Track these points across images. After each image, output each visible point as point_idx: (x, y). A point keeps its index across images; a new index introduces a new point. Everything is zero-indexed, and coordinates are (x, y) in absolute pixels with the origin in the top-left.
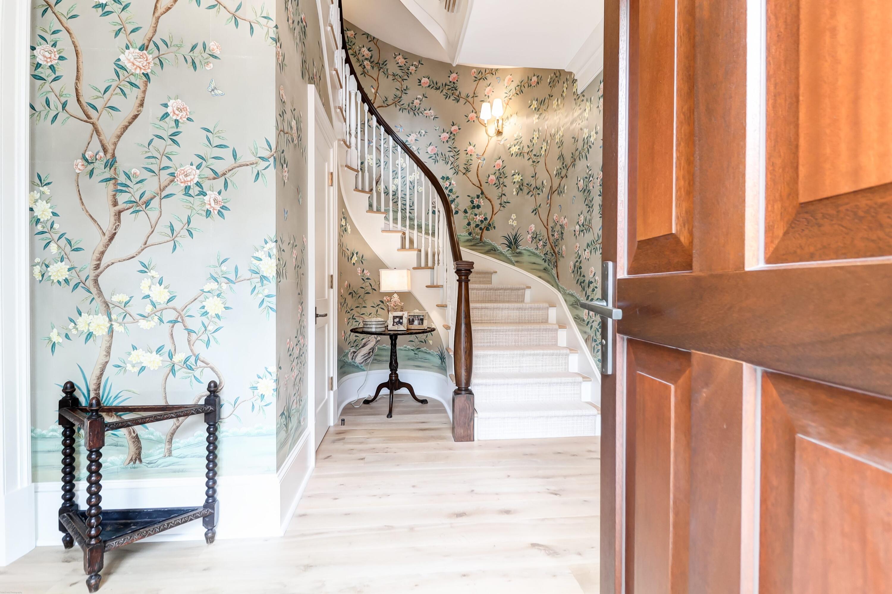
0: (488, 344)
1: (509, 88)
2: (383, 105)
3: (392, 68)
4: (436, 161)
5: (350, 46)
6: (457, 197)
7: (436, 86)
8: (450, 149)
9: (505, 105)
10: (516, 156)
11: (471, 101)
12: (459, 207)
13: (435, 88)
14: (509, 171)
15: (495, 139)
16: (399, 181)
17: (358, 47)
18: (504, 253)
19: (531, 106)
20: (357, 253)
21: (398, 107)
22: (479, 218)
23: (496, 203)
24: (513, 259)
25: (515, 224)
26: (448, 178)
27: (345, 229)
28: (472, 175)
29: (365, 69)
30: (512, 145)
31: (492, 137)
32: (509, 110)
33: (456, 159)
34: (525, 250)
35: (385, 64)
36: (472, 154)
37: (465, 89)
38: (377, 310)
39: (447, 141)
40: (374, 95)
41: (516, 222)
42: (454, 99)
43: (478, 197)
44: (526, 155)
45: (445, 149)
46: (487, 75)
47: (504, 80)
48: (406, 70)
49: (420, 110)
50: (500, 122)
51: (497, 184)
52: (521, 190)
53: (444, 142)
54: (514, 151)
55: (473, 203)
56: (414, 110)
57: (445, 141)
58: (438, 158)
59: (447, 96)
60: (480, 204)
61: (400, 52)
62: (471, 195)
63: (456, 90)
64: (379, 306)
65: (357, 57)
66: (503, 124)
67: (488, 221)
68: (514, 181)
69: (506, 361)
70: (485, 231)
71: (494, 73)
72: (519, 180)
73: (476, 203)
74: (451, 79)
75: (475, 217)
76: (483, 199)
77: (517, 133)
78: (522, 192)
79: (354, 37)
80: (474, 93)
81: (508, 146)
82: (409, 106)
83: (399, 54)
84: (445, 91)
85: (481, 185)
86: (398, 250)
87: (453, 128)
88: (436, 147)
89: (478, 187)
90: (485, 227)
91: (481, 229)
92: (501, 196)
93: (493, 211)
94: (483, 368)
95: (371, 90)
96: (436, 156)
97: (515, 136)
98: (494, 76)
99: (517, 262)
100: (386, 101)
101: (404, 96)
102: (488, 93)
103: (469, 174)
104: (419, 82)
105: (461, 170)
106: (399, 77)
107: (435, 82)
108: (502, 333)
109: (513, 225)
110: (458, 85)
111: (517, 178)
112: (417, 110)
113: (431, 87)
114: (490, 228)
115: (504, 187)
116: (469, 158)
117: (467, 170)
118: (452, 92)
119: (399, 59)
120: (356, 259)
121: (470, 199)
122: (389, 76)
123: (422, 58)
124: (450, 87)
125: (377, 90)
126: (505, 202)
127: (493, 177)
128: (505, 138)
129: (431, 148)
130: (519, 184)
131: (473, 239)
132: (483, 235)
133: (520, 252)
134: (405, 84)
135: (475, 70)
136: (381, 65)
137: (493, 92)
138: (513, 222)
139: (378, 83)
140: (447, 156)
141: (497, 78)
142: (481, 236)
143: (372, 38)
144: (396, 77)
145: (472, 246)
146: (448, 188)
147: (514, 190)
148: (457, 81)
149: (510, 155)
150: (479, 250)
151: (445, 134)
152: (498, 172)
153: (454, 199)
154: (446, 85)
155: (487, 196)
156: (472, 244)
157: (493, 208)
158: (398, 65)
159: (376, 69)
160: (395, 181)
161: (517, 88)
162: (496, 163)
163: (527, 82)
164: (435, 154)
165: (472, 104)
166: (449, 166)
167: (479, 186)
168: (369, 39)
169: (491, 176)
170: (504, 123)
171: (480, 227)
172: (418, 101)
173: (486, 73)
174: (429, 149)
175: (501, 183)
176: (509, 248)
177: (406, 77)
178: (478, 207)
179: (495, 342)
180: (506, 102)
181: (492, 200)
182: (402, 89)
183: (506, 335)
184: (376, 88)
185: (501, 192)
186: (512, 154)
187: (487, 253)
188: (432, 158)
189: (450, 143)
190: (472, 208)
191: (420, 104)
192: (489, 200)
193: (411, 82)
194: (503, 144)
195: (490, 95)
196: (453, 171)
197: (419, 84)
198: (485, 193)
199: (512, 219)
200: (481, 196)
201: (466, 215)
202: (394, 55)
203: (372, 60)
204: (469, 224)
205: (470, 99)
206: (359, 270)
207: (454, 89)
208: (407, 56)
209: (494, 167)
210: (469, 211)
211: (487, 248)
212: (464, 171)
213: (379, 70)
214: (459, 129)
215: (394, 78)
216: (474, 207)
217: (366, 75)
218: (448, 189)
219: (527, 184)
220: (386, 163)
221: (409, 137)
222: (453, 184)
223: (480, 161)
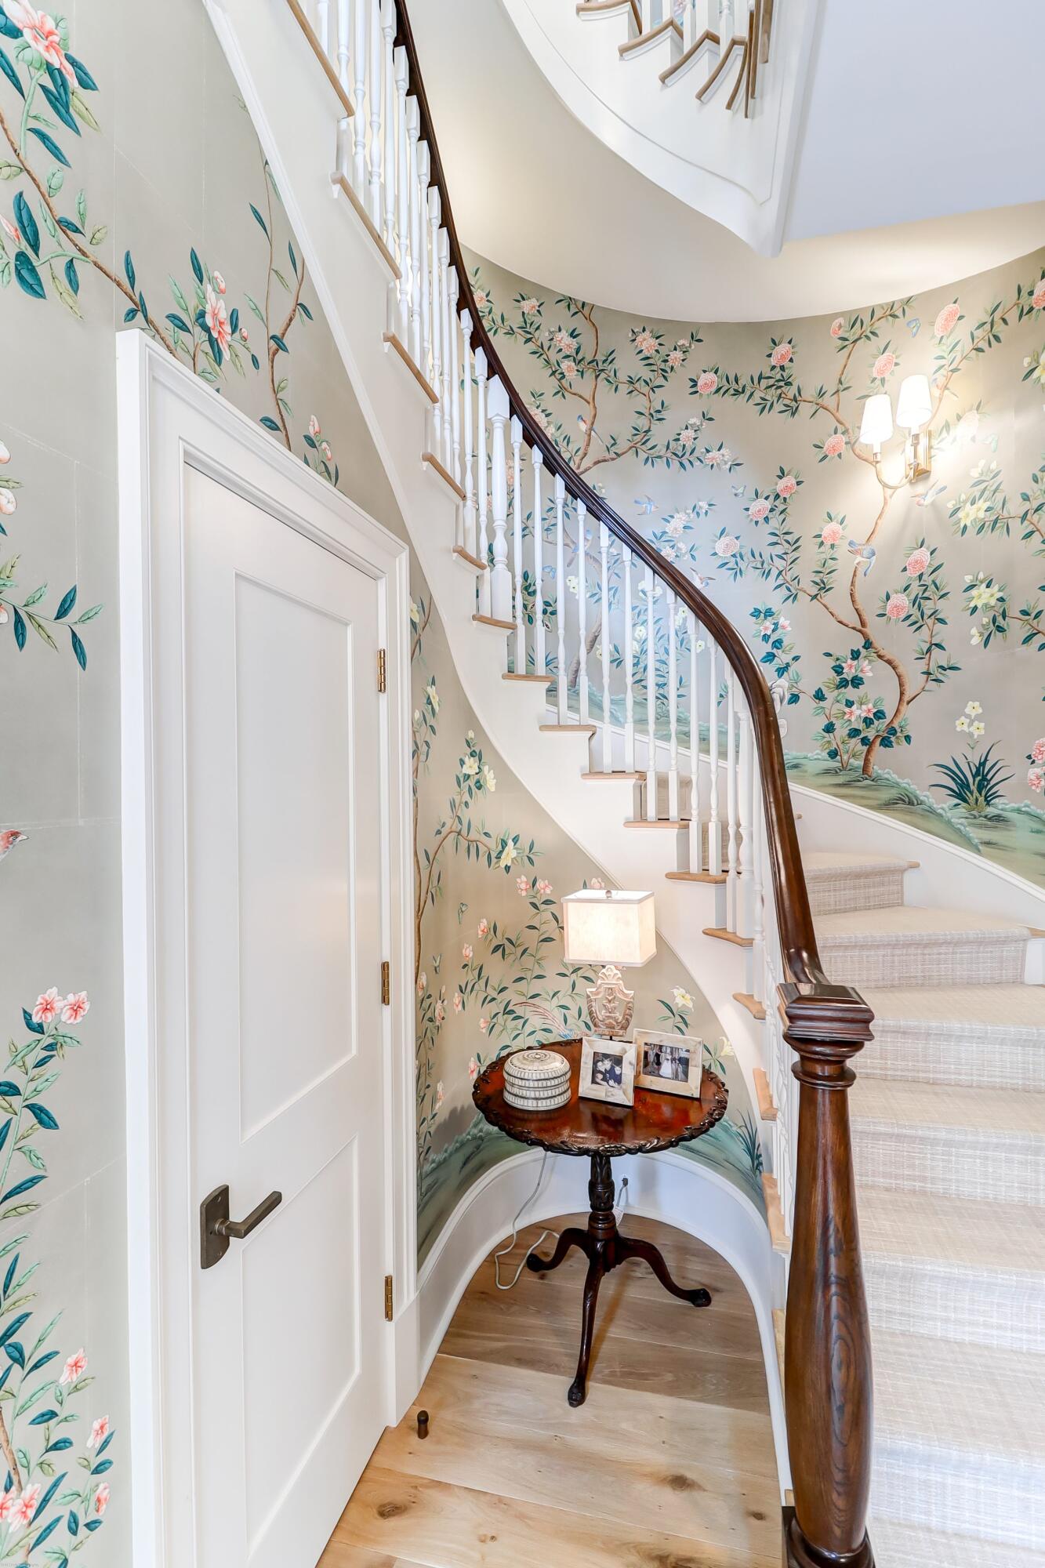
0: (918, 1184)
1: (949, 341)
2: (608, 456)
3: (628, 365)
4: (738, 572)
5: (530, 333)
6: (796, 658)
7: (736, 387)
8: (775, 539)
9: (937, 393)
10: (979, 532)
11: (832, 405)
12: (801, 686)
13: (732, 391)
14: (953, 578)
15: (905, 493)
16: (647, 632)
17: (547, 334)
18: (940, 811)
19: (1032, 371)
20: (516, 840)
21: (643, 456)
22: (859, 712)
23: (914, 673)
24: (976, 834)
25: (978, 730)
26: (769, 613)
27: (478, 782)
28: (838, 599)
29: (563, 381)
30: (965, 502)
31: (895, 488)
32: (951, 405)
33: (789, 561)
34: (1019, 811)
35: (610, 359)
36: (836, 543)
37: (810, 377)
38: (574, 983)
39: (767, 519)
40: (586, 438)
41: (982, 725)
42: (785, 408)
43: (855, 655)
44: (1015, 525)
45: (761, 539)
46: (877, 325)
47: (932, 324)
48: (659, 363)
49: (696, 454)
50: (923, 441)
51: (913, 619)
52: (1000, 629)
53: (757, 523)
54: (972, 518)
55: (842, 673)
56: (681, 456)
57: (761, 520)
58: (742, 565)
59: (764, 406)
60: (860, 675)
61: (646, 324)
62: (836, 653)
63: (789, 384)
64: (580, 973)
65: (544, 356)
66: (931, 447)
67: (887, 721)
68: (972, 605)
69: (999, 1305)
70: (877, 748)
71: (899, 313)
72: (993, 602)
73: (849, 673)
74: (773, 361)
75: (847, 710)
76: (870, 661)
77: (982, 463)
78: (1005, 638)
79: (538, 311)
80: (840, 382)
81: (950, 505)
82: (668, 448)
83: (644, 330)
84: (758, 395)
85: (863, 624)
86: (628, 823)
87: (781, 484)
88: (737, 538)
89: (854, 628)
90: (877, 736)
91: (864, 741)
92: (929, 650)
93: (902, 694)
94: (901, 1314)
95: (578, 426)
96: (739, 559)
97: (975, 474)
98: (900, 321)
99: (988, 843)
100: (612, 445)
101: (656, 427)
102: (881, 372)
103: (827, 598)
104: (692, 387)
105: (805, 588)
106: (643, 383)
107: (732, 378)
108: (970, 1152)
109: (971, 735)
110: (795, 372)
111: (984, 597)
112: (688, 454)
113: (722, 391)
114: (893, 739)
115: (939, 625)
116: (829, 553)
117: (823, 587)
118: (779, 391)
119: (644, 340)
120: (514, 854)
121: (831, 662)
122: (620, 386)
123: (699, 325)
124: (771, 382)
125: (593, 423)
126: (941, 667)
127: (901, 601)
128: (939, 486)
129: (725, 540)
130: (991, 614)
131: (843, 768)
132: (872, 759)
133: (999, 816)
134: (658, 397)
135: (841, 320)
136: (600, 364)
137: (896, 364)
138: (971, 724)
139: (595, 407)
140: (766, 557)
141: (908, 324)
142: (867, 760)
143: (580, 306)
144: (637, 385)
145: (839, 785)
146: (769, 636)
147: (974, 631)
148: (791, 360)
149: (955, 532)
150: (863, 797)
151: (761, 500)
152: (915, 585)
153: (788, 665)
154: (760, 378)
155: (882, 653)
156: (840, 780)
157: (901, 685)
158: (641, 356)
159: (589, 375)
160: (637, 632)
161: (979, 333)
162: (912, 558)
163: (1017, 304)
164: (734, 556)
165: (834, 412)
166: (772, 581)
167: (859, 627)
168: (573, 309)
169: (893, 597)
170: (934, 442)
171: (862, 736)
172: (690, 433)
173: (875, 318)
174: (720, 546)
175: (928, 612)
176: (957, 801)
177: (660, 381)
178: (857, 682)
179: (943, 1180)
180: (941, 381)
181: (896, 663)
182: (652, 411)
183: (986, 1158)
184: (589, 419)
185: (928, 639)
186: (965, 527)
187: (887, 806)
188: (727, 566)
189: (775, 523)
190: (838, 687)
191: (695, 439)
192: (889, 662)
193: (674, 390)
194: (933, 504)
195: (887, 376)
196: (783, 592)
197: (694, 389)
198: (876, 644)
199: (968, 716)
200: (863, 652)
201: (822, 704)
202: (630, 334)
203: (580, 357)
204: (829, 728)
205: (829, 401)
206: (523, 882)
207: (782, 384)
208: (660, 328)
209: (905, 569)
210: (830, 695)
211: (886, 795)
212: (814, 591)
213: (597, 377)
214: (799, 483)
215: (631, 389)
216: (843, 684)
217: (566, 394)
218: (771, 641)
219: (1025, 613)
220: (614, 591)
221: (669, 522)
222: (783, 627)
223: (859, 559)
